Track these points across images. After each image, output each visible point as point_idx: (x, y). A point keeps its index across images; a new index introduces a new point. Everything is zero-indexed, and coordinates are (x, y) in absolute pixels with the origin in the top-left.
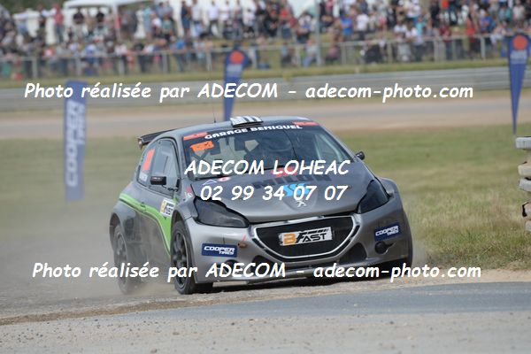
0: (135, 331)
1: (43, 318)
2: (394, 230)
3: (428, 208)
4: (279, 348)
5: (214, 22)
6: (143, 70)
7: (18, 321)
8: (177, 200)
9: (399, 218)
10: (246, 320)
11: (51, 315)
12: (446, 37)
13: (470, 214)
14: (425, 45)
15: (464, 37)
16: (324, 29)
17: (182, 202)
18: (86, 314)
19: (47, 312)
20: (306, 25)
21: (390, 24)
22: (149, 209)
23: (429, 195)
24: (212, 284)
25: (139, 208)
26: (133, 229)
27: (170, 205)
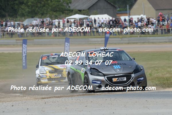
0: (81, 101)
1: (58, 97)
2: (142, 79)
3: (156, 72)
4: (118, 106)
5: (102, 23)
6: (84, 35)
7: (52, 98)
8: (86, 68)
9: (144, 76)
10: (109, 99)
11: (60, 96)
12: (161, 28)
13: (167, 73)
14: (156, 30)
15: (166, 28)
16: (130, 26)
17: (87, 69)
18: (69, 96)
19: (59, 96)
20: (126, 25)
21: (147, 25)
22: (78, 71)
23: (156, 68)
24: (94, 91)
25: (75, 70)
26: (74, 76)
27: (84, 70)
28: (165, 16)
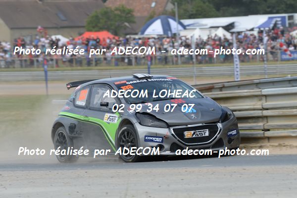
8: (119, 114)
25: (82, 119)
26: (76, 130)
27: (113, 117)
28: (24, 38)
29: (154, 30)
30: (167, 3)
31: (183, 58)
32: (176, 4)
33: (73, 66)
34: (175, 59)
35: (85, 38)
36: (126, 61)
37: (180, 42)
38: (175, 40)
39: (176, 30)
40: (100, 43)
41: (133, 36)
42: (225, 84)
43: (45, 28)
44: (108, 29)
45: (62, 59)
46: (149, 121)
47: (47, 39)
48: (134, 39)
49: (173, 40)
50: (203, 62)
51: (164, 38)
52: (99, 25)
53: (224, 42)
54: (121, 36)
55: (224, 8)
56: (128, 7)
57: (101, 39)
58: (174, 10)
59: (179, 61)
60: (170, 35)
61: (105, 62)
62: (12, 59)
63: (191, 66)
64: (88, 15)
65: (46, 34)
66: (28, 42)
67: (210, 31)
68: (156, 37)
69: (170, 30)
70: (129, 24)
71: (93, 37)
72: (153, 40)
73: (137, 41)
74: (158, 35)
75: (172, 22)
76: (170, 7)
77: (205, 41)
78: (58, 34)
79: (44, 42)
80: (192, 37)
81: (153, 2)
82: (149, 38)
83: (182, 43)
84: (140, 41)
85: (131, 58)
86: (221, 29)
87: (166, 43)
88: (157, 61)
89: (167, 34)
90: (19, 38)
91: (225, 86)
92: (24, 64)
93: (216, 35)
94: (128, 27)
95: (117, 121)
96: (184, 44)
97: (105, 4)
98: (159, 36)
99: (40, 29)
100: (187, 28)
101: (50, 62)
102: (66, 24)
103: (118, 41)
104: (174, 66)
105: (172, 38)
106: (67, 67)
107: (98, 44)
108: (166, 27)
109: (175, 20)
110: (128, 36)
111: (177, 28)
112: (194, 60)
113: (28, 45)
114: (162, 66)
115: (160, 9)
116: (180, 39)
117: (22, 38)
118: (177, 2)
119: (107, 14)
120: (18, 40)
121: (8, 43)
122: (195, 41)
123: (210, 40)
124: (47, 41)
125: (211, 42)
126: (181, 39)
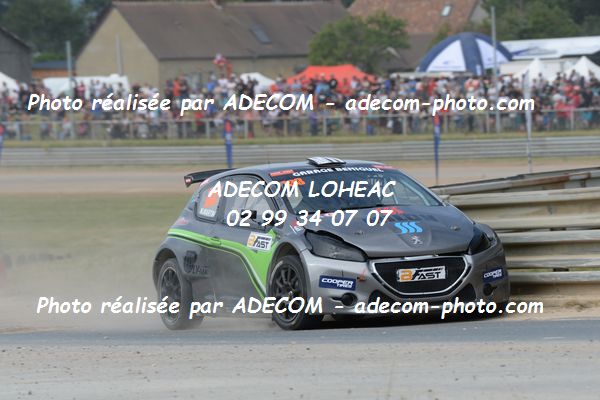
2: (498, 273)
4: (44, 372)
8: (275, 233)
12: (177, 120)
14: (159, 124)
15: (193, 120)
22: (228, 243)
25: (208, 243)
26: (196, 264)
27: (263, 238)
28: (187, 78)
29: (446, 63)
30: (474, 8)
31: (505, 119)
32: (493, 9)
33: (283, 136)
34: (489, 121)
35: (307, 79)
36: (390, 124)
37: (500, 85)
38: (490, 83)
39: (492, 62)
40: (338, 88)
41: (403, 75)
42: (592, 172)
43: (229, 59)
44: (354, 61)
45: (261, 121)
46: (330, 248)
47: (231, 80)
48: (407, 81)
49: (487, 82)
50: (548, 126)
51: (467, 78)
52: (335, 51)
53: (592, 86)
54: (380, 75)
55: (591, 17)
56: (395, 16)
57: (340, 80)
58: (489, 20)
59: (498, 126)
60: (479, 73)
61: (347, 126)
62: (163, 120)
63: (522, 135)
64: (314, 33)
65: (229, 70)
66: (194, 86)
67: (562, 64)
68: (452, 76)
69: (480, 62)
70: (397, 51)
71: (323, 77)
72: (445, 82)
73: (412, 84)
74: (454, 73)
75: (482, 45)
76: (480, 15)
77: (551, 84)
78: (254, 71)
79: (225, 87)
80: (524, 76)
81: (444, 5)
82: (437, 80)
83: (503, 89)
84: (419, 85)
85: (400, 120)
86: (584, 60)
87: (471, 89)
88: (453, 126)
89: (475, 71)
90: (177, 80)
91: (593, 176)
92: (184, 129)
93: (574, 72)
94: (394, 56)
95: (270, 248)
96: (507, 91)
97: (349, 10)
98: (457, 75)
99: (219, 62)
100: (515, 57)
101: (238, 127)
102: (269, 49)
103: (374, 85)
104: (488, 135)
105: (485, 78)
106: (270, 136)
107: (333, 91)
108: (472, 56)
109: (489, 42)
110: (394, 75)
111: (495, 57)
112: (529, 124)
113: (194, 93)
114: (462, 136)
115: (460, 20)
116: (501, 79)
117: (181, 78)
118: (493, 4)
119: (351, 30)
120: (175, 83)
121: (155, 89)
122: (531, 84)
123: (561, 82)
124: (232, 85)
125: (563, 87)
126: (503, 81)
